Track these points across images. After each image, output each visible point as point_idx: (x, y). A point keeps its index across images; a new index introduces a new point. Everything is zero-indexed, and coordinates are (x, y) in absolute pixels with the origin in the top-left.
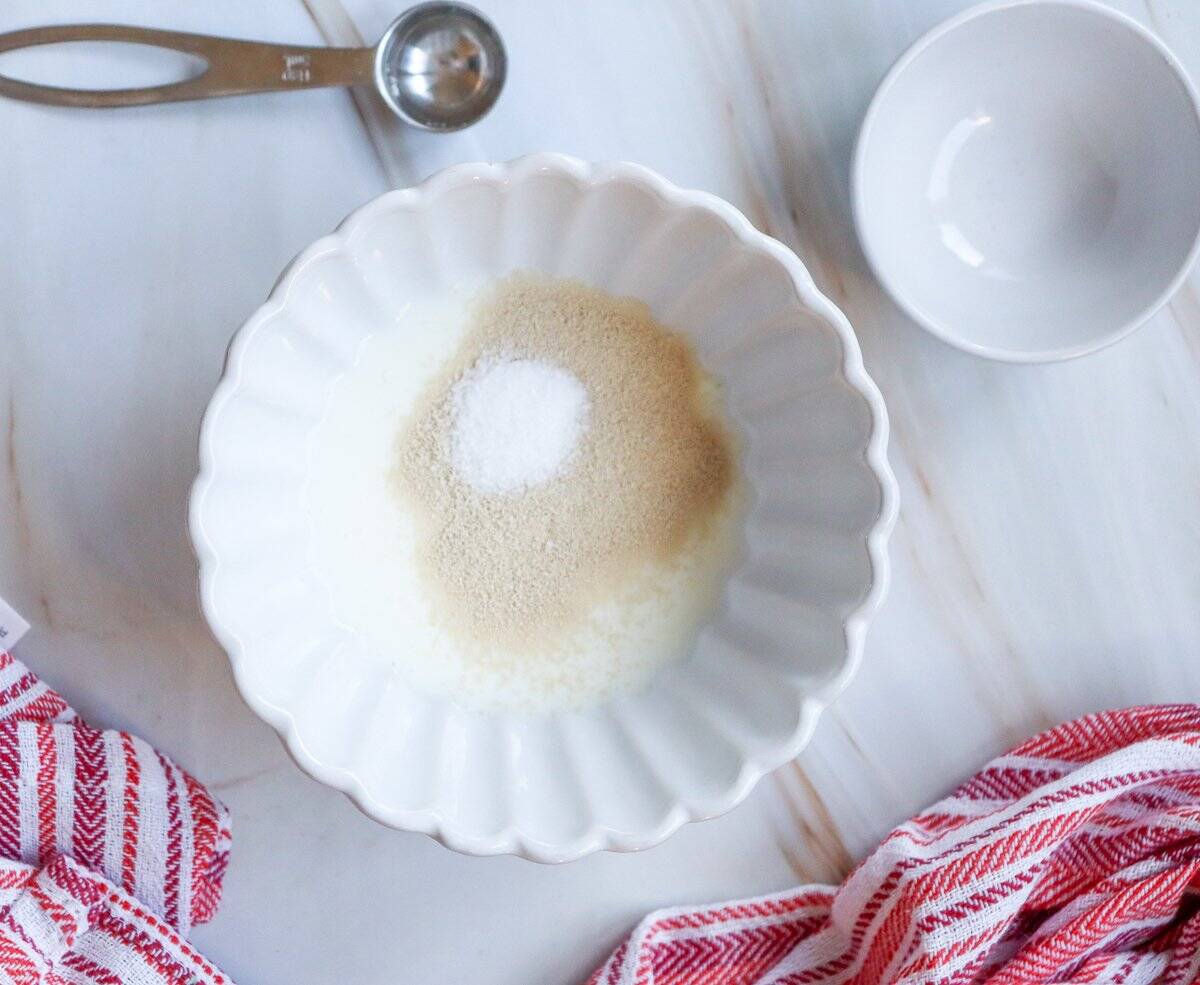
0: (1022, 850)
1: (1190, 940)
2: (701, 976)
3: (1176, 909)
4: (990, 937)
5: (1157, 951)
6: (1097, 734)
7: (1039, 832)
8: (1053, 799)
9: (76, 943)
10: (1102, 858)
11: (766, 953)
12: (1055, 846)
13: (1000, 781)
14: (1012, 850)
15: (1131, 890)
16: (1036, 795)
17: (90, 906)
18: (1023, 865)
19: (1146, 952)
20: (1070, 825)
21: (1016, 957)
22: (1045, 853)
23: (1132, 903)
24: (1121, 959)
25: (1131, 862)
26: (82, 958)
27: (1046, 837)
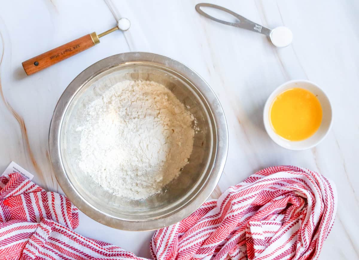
0: (253, 191)
1: (289, 212)
2: (191, 218)
3: (286, 206)
4: (246, 207)
5: (282, 214)
6: (271, 171)
7: (257, 187)
8: (260, 182)
9: (50, 234)
10: (272, 195)
11: (204, 213)
12: (260, 191)
13: (252, 179)
14: (251, 191)
15: (277, 202)
16: (257, 181)
17: (51, 227)
18: (253, 194)
19: (280, 214)
20: (263, 187)
21: (255, 215)
22: (258, 192)
23: (277, 204)
24: (275, 216)
25: (277, 196)
26: (52, 237)
27: (258, 189)
